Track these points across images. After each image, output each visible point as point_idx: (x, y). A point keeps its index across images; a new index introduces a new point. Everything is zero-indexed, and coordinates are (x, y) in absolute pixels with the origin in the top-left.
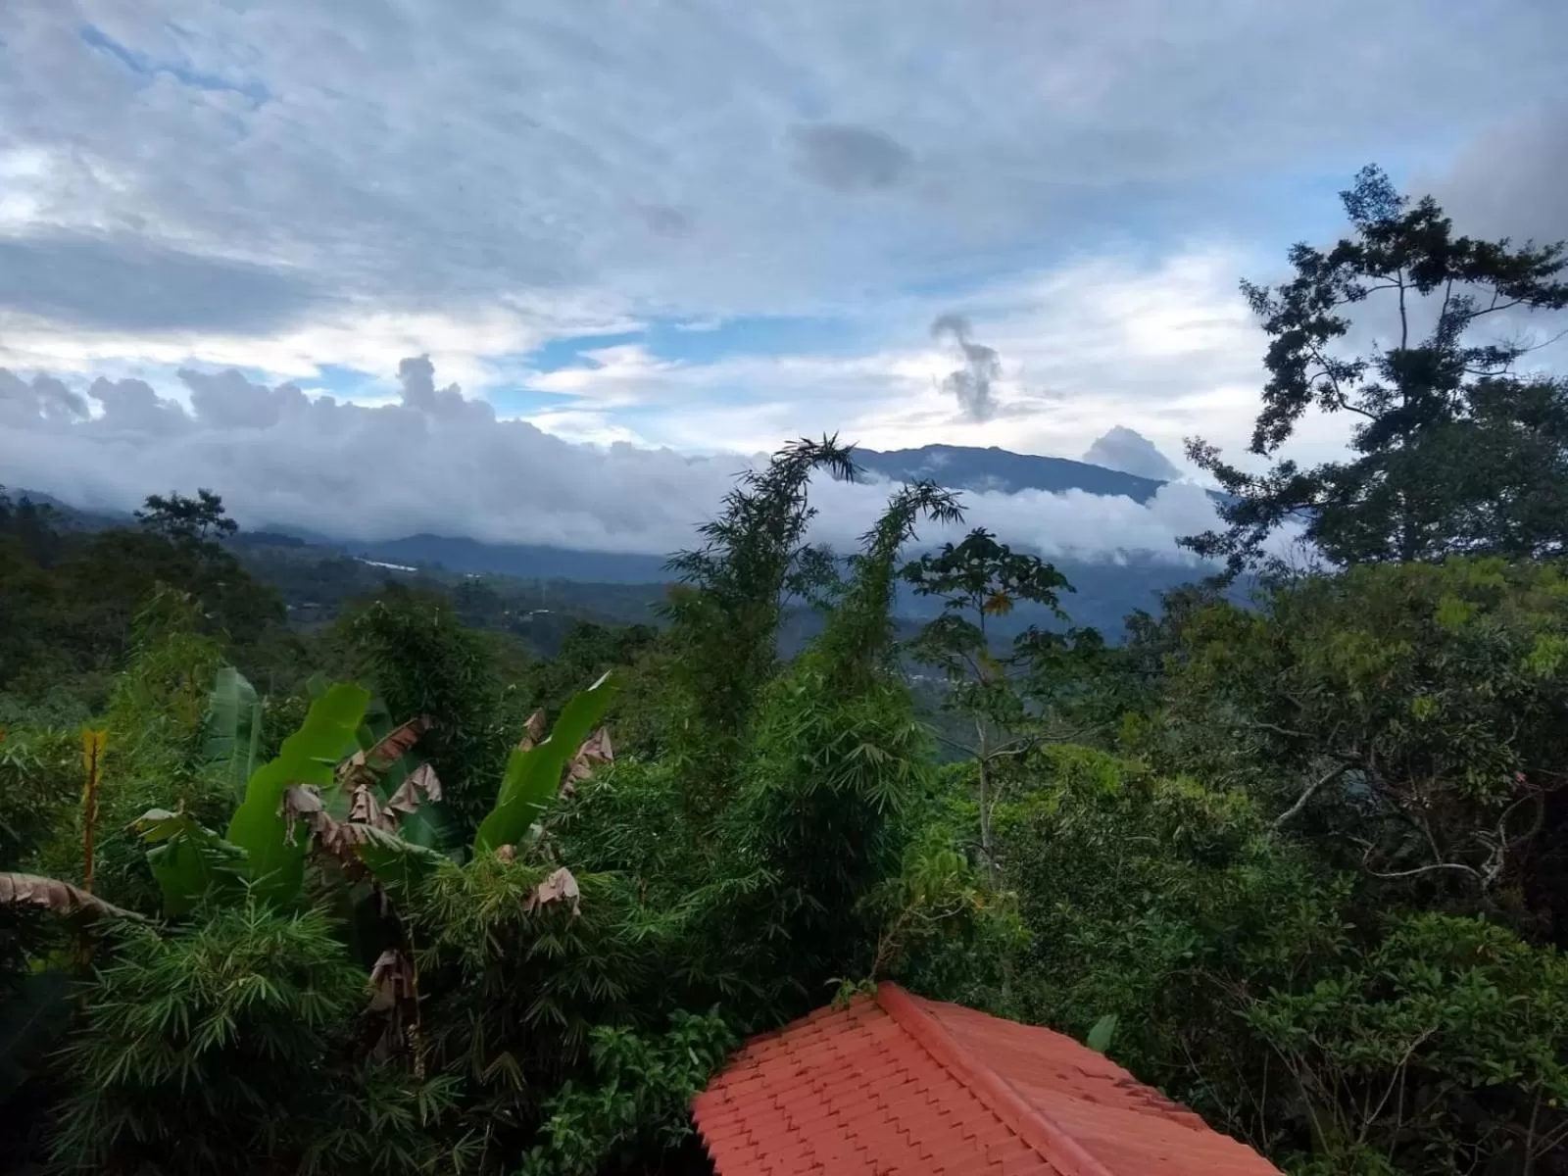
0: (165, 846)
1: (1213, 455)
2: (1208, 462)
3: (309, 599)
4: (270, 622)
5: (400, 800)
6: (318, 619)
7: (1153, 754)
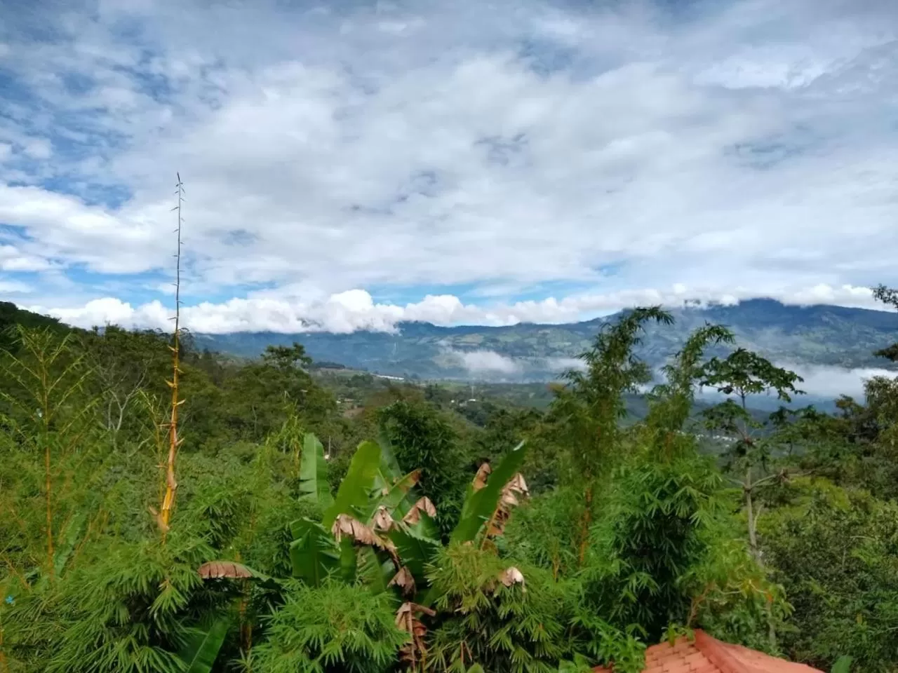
0: (300, 540)
1: (893, 295)
2: (890, 300)
3: (348, 397)
4: (328, 411)
5: (410, 517)
6: (352, 408)
7: (867, 482)
